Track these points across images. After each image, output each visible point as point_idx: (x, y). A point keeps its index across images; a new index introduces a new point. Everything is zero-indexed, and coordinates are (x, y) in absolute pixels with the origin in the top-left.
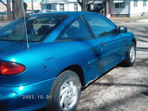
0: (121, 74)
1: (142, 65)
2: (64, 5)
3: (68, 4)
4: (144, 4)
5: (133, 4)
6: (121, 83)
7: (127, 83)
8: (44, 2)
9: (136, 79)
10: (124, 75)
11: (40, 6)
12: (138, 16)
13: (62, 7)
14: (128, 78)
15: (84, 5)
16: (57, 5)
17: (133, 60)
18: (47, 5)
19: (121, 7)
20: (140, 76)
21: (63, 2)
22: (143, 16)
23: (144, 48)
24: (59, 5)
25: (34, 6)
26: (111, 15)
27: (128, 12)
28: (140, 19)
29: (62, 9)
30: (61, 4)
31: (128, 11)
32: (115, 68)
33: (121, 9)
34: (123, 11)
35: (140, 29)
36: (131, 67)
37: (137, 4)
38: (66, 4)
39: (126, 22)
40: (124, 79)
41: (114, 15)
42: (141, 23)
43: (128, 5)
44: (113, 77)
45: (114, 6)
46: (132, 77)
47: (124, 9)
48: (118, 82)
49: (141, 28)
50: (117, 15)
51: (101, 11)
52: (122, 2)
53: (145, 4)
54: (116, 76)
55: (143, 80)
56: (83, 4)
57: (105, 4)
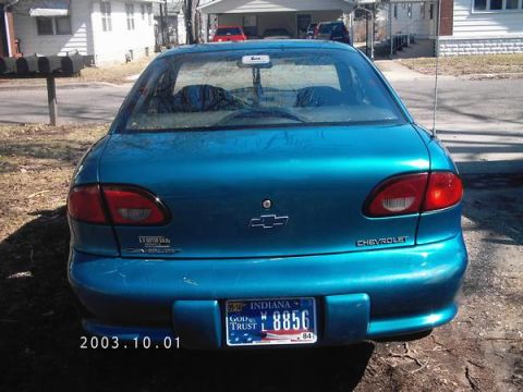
4: (128, 21)
5: (101, 21)
12: (116, 62)
22: (131, 61)
27: (85, 49)
31: (85, 44)
33: (61, 37)
34: (68, 45)
37: (109, 20)
45: (33, 29)
47: (72, 40)
52: (63, 12)
53: (131, 22)
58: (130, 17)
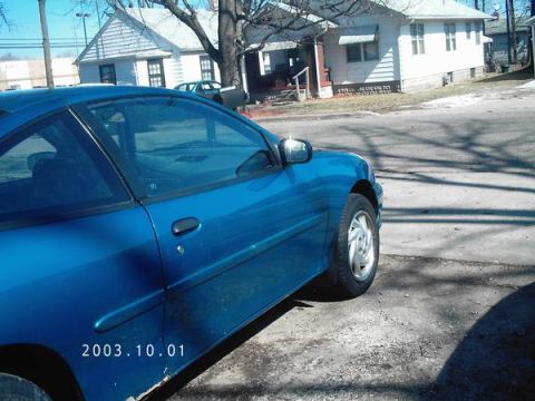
0: (311, 336)
1: (405, 287)
2: (165, 61)
3: (177, 58)
4: (448, 41)
5: (411, 46)
6: (296, 383)
7: (321, 381)
8: (91, 57)
9: (364, 357)
10: (319, 342)
11: (75, 70)
12: (429, 86)
13: (155, 69)
14: (334, 355)
15: (230, 60)
16: (138, 63)
17: (368, 268)
18: (101, 67)
19: (366, 59)
20: (383, 343)
21: (158, 53)
22: (450, 84)
23: (426, 211)
24: (145, 63)
25: (54, 73)
26: (333, 89)
27: (392, 74)
28: (435, 98)
29: (156, 76)
30: (151, 61)
31: (392, 69)
32: (295, 310)
33: (369, 64)
34: (375, 71)
35: (426, 135)
36: (359, 300)
37: (422, 42)
38: (169, 57)
39: (384, 110)
40: (315, 362)
41: (345, 86)
42: (438, 112)
43: (391, 50)
44: (271, 355)
45: (343, 56)
46: (352, 349)
47: (380, 65)
48: (286, 378)
49: (431, 128)
50: (356, 88)
51: (296, 77)
52: (370, 38)
53: (451, 43)
54: (285, 349)
55: (392, 362)
56: (225, 55)
57: (310, 49)
58: (451, 36)
